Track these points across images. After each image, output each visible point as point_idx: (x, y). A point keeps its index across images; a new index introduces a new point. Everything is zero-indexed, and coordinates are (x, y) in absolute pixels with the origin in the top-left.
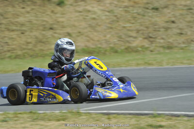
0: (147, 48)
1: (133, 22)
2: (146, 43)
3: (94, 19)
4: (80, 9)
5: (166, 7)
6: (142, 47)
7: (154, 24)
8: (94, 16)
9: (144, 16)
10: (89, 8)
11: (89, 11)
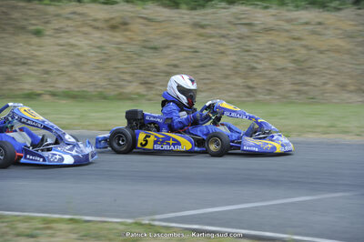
0: (143, 95)
1: (127, 62)
2: (142, 90)
3: (79, 55)
4: (61, 42)
5: (168, 47)
6: (138, 94)
7: (153, 67)
8: (77, 52)
9: (141, 56)
10: (72, 41)
11: (72, 45)
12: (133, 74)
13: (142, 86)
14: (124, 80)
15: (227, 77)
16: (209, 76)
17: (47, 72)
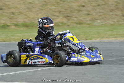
12: (60, 12)
13: (65, 18)
14: (55, 16)
15: (112, 11)
16: (101, 11)
17: (13, 13)
